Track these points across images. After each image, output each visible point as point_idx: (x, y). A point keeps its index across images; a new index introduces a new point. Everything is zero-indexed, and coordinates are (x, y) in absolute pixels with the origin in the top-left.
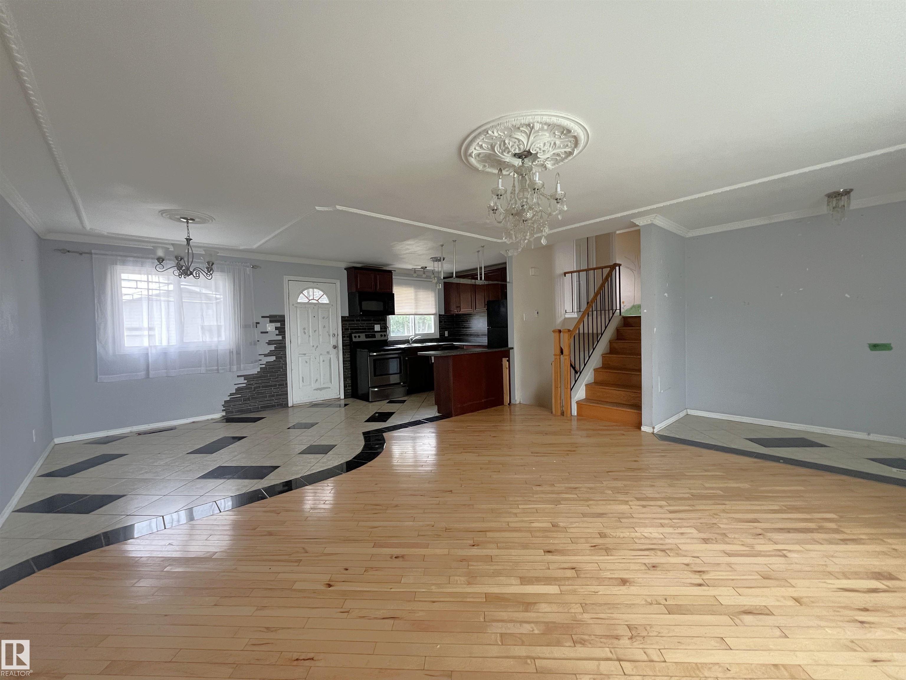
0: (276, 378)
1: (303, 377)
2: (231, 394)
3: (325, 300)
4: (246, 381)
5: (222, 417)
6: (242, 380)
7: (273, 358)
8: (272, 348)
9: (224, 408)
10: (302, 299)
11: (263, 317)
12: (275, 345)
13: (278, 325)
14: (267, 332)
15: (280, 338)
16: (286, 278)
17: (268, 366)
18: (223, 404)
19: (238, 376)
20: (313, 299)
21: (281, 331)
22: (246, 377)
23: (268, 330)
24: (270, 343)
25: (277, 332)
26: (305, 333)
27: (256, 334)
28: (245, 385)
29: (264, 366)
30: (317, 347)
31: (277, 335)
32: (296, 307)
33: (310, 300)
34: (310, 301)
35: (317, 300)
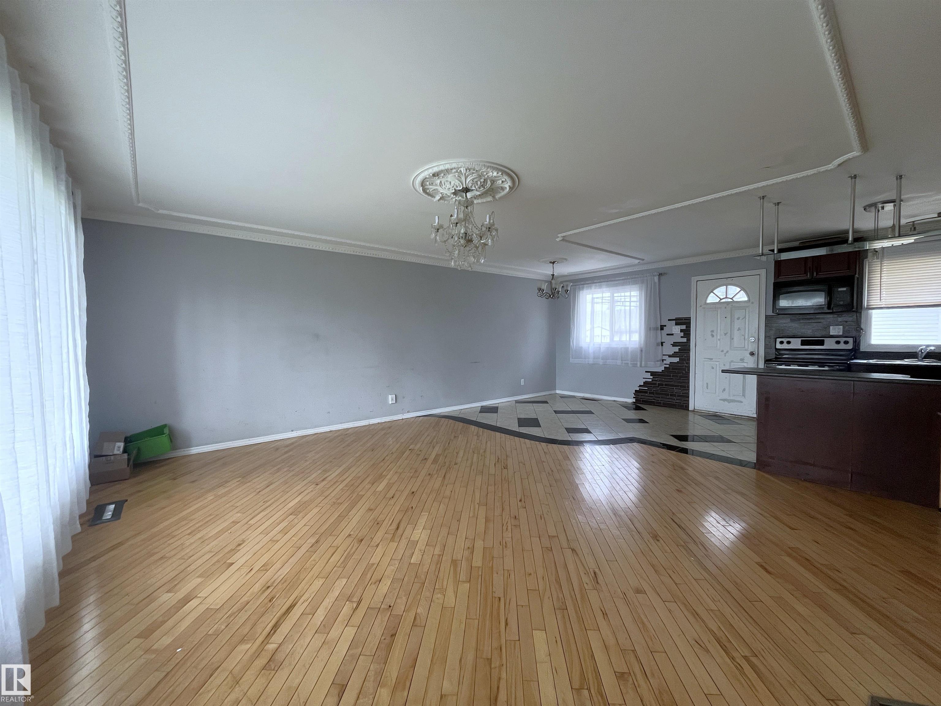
0: (677, 379)
1: (707, 384)
2: (640, 386)
3: (742, 297)
4: (652, 377)
5: (632, 403)
6: (648, 375)
7: (676, 360)
8: (676, 349)
9: (635, 396)
10: (712, 299)
11: (669, 320)
12: (680, 347)
13: (684, 327)
14: (672, 335)
15: (685, 340)
16: (694, 279)
17: (671, 366)
18: (634, 392)
19: (646, 372)
20: (726, 298)
21: (687, 333)
22: (653, 374)
23: (673, 333)
24: (675, 344)
25: (682, 334)
26: (713, 336)
27: (662, 336)
28: (651, 380)
29: (668, 366)
30: (727, 352)
31: (682, 337)
32: (704, 308)
33: (721, 299)
34: (722, 301)
35: (732, 299)
